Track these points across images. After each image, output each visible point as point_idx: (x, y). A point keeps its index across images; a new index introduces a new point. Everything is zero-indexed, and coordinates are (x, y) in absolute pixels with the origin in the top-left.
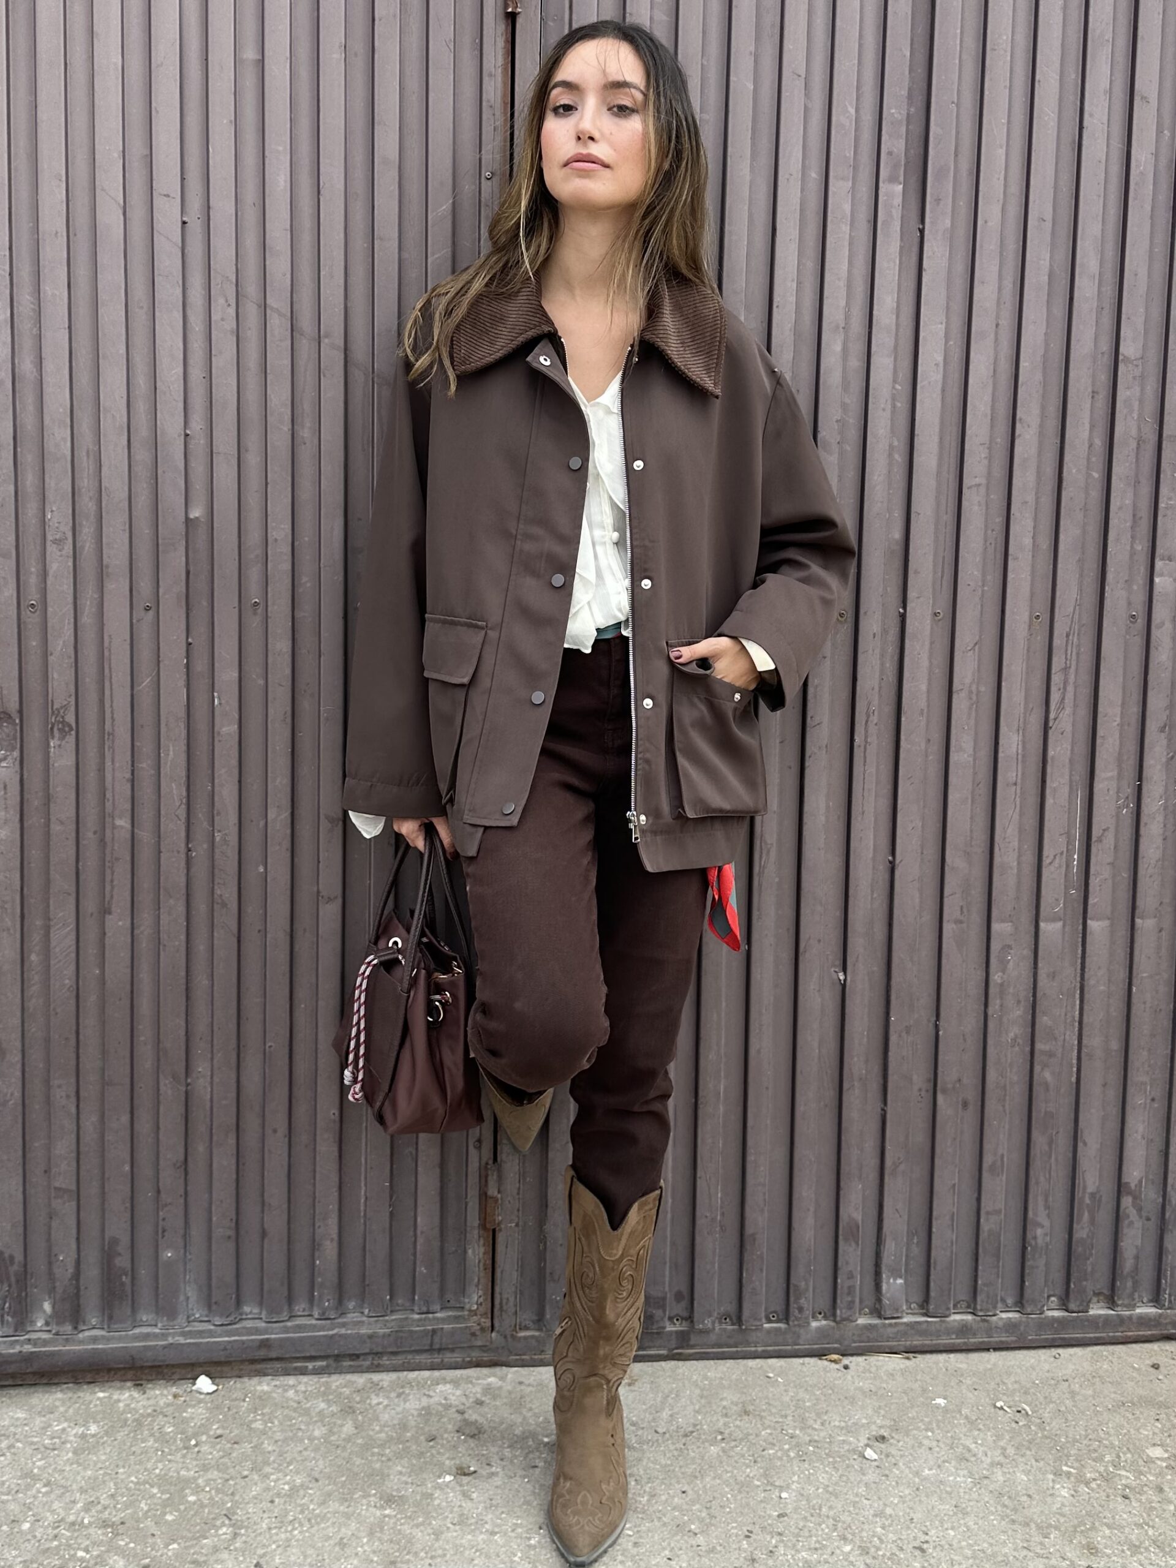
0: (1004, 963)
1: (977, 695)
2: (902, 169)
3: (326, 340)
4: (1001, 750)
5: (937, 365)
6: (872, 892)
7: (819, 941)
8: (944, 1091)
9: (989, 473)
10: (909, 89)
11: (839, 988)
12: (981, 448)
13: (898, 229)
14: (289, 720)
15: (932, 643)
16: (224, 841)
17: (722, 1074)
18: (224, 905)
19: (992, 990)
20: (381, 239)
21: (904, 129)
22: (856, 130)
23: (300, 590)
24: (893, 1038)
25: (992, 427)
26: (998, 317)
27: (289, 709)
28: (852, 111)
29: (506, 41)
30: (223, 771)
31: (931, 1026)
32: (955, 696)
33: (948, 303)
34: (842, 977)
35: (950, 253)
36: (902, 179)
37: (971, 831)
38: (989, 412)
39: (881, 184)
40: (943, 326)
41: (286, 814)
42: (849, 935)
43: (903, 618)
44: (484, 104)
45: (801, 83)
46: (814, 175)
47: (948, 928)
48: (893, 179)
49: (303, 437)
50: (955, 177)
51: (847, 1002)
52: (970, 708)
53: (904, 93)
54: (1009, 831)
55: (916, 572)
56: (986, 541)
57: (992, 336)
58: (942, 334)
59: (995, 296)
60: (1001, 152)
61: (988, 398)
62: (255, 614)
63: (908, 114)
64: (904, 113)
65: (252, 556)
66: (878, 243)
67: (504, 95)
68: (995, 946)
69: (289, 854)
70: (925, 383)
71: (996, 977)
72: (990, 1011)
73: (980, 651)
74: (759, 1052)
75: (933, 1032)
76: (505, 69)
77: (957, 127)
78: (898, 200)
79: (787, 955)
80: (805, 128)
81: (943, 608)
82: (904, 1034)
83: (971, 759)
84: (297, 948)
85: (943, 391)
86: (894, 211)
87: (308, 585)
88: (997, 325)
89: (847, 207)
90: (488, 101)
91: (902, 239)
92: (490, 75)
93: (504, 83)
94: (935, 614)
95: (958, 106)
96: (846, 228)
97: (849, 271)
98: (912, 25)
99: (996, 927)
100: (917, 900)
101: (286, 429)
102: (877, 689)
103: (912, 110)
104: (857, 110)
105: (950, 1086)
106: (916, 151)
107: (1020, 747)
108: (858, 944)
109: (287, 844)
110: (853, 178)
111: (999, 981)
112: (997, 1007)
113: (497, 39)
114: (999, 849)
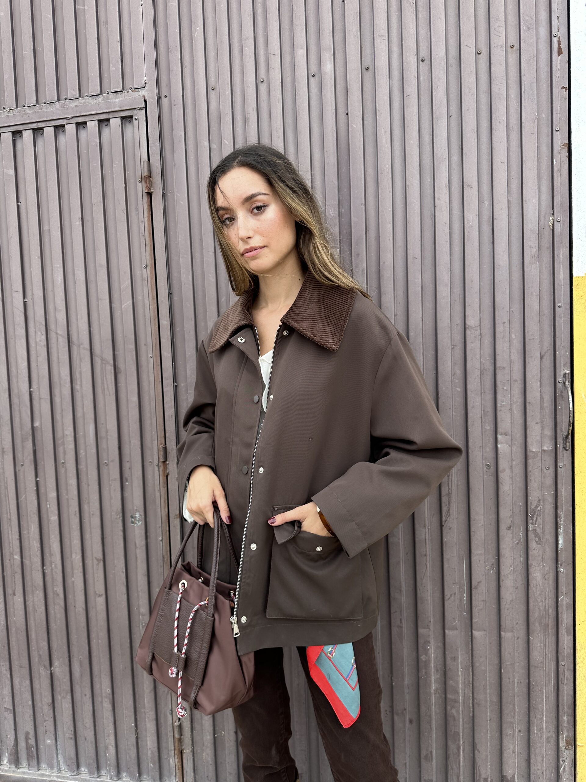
0: (426, 650)
2: (339, 241)
3: (82, 346)
4: (416, 536)
8: (398, 714)
10: (339, 200)
14: (78, 515)
16: (56, 567)
19: (421, 664)
20: (101, 300)
21: (337, 221)
23: (80, 456)
27: (78, 510)
29: (148, 205)
30: (53, 536)
36: (339, 246)
41: (80, 557)
47: (394, 630)
49: (77, 389)
50: (366, 241)
53: (336, 203)
54: (424, 581)
59: (392, 300)
60: (390, 225)
62: (62, 467)
64: (337, 213)
65: (59, 442)
67: (149, 230)
68: (421, 641)
71: (422, 658)
72: (420, 675)
75: (389, 681)
76: (149, 218)
77: (367, 216)
83: (400, 541)
92: (142, 222)
93: (149, 225)
95: (365, 205)
99: (421, 631)
101: (67, 386)
105: (400, 712)
106: (346, 231)
107: (427, 535)
109: (81, 569)
111: (424, 660)
112: (423, 673)
113: (144, 205)
114: (420, 590)
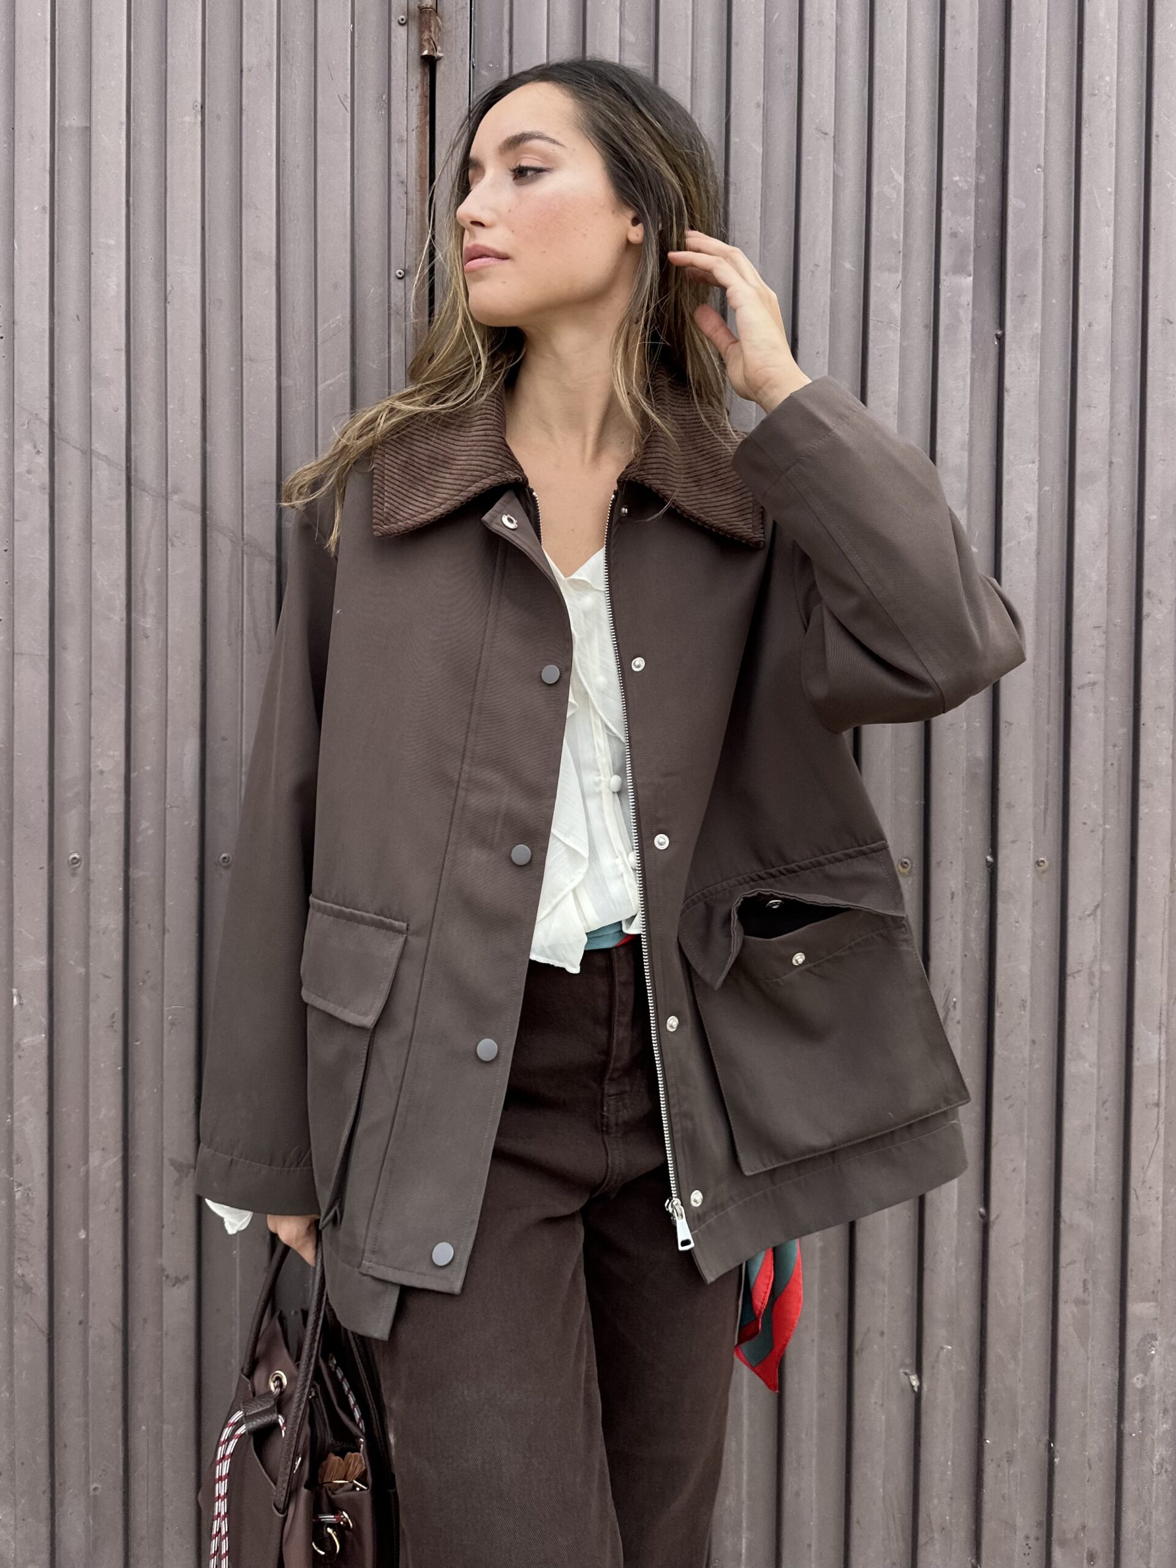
0: (1145, 1361)
1: (1100, 980)
2: (972, 255)
3: (176, 497)
4: (1136, 1055)
5: (1029, 519)
6: (957, 1260)
7: (882, 1334)
8: (1063, 1544)
9: (1107, 667)
10: (977, 149)
11: (910, 1399)
12: (1095, 632)
13: (969, 336)
14: (119, 1026)
15: (1035, 904)
16: (28, 1199)
17: (744, 1525)
18: (28, 1289)
19: (1130, 1399)
20: (251, 360)
21: (972, 202)
22: (906, 206)
23: (138, 840)
24: (989, 1469)
25: (1109, 603)
26: (1111, 453)
27: (118, 1009)
28: (900, 179)
29: (422, 96)
30: (24, 1100)
31: (1042, 1446)
32: (1070, 982)
33: (1040, 435)
34: (915, 1383)
35: (1042, 368)
36: (971, 268)
37: (1096, 1169)
38: (1104, 583)
39: (943, 276)
40: (1036, 467)
41: (114, 1161)
42: (926, 1323)
43: (993, 871)
44: (393, 178)
45: (827, 144)
46: (848, 266)
47: (1066, 1311)
48: (959, 269)
49: (144, 629)
50: (1044, 266)
51: (925, 1421)
52: (1092, 998)
53: (971, 154)
54: (1150, 1172)
55: (1010, 806)
56: (1105, 761)
57: (1105, 478)
58: (1034, 476)
59: (1106, 425)
60: (1109, 231)
61: (1101, 564)
62: (74, 875)
63: (977, 185)
64: (972, 180)
65: (70, 794)
66: (941, 355)
67: (421, 167)
68: (1133, 1336)
69: (119, 1216)
70: (1013, 543)
71: (1135, 1380)
72: (1127, 1427)
73: (1103, 915)
74: (797, 1494)
75: (1045, 1456)
76: (422, 133)
77: (1046, 199)
78: (967, 298)
79: (835, 1352)
80: (835, 204)
81: (1049, 856)
82: (1004, 1463)
83: (1095, 1071)
84: (133, 1347)
85: (1038, 553)
86: (961, 312)
87: (150, 832)
88: (1111, 463)
89: (896, 308)
90: (398, 175)
91: (973, 350)
92: (401, 141)
93: (421, 152)
94: (1038, 863)
95: (1044, 171)
96: (895, 336)
97: (901, 393)
98: (980, 65)
99: (1135, 1308)
100: (1021, 1273)
101: (117, 618)
102: (958, 971)
103: (983, 178)
104: (907, 178)
105: (1070, 1536)
106: (990, 231)
107: (1163, 1052)
108: (937, 1335)
109: (116, 1201)
110: (904, 269)
111: (1139, 1386)
112: (1136, 1422)
113: (411, 93)
114: (1137, 1198)
